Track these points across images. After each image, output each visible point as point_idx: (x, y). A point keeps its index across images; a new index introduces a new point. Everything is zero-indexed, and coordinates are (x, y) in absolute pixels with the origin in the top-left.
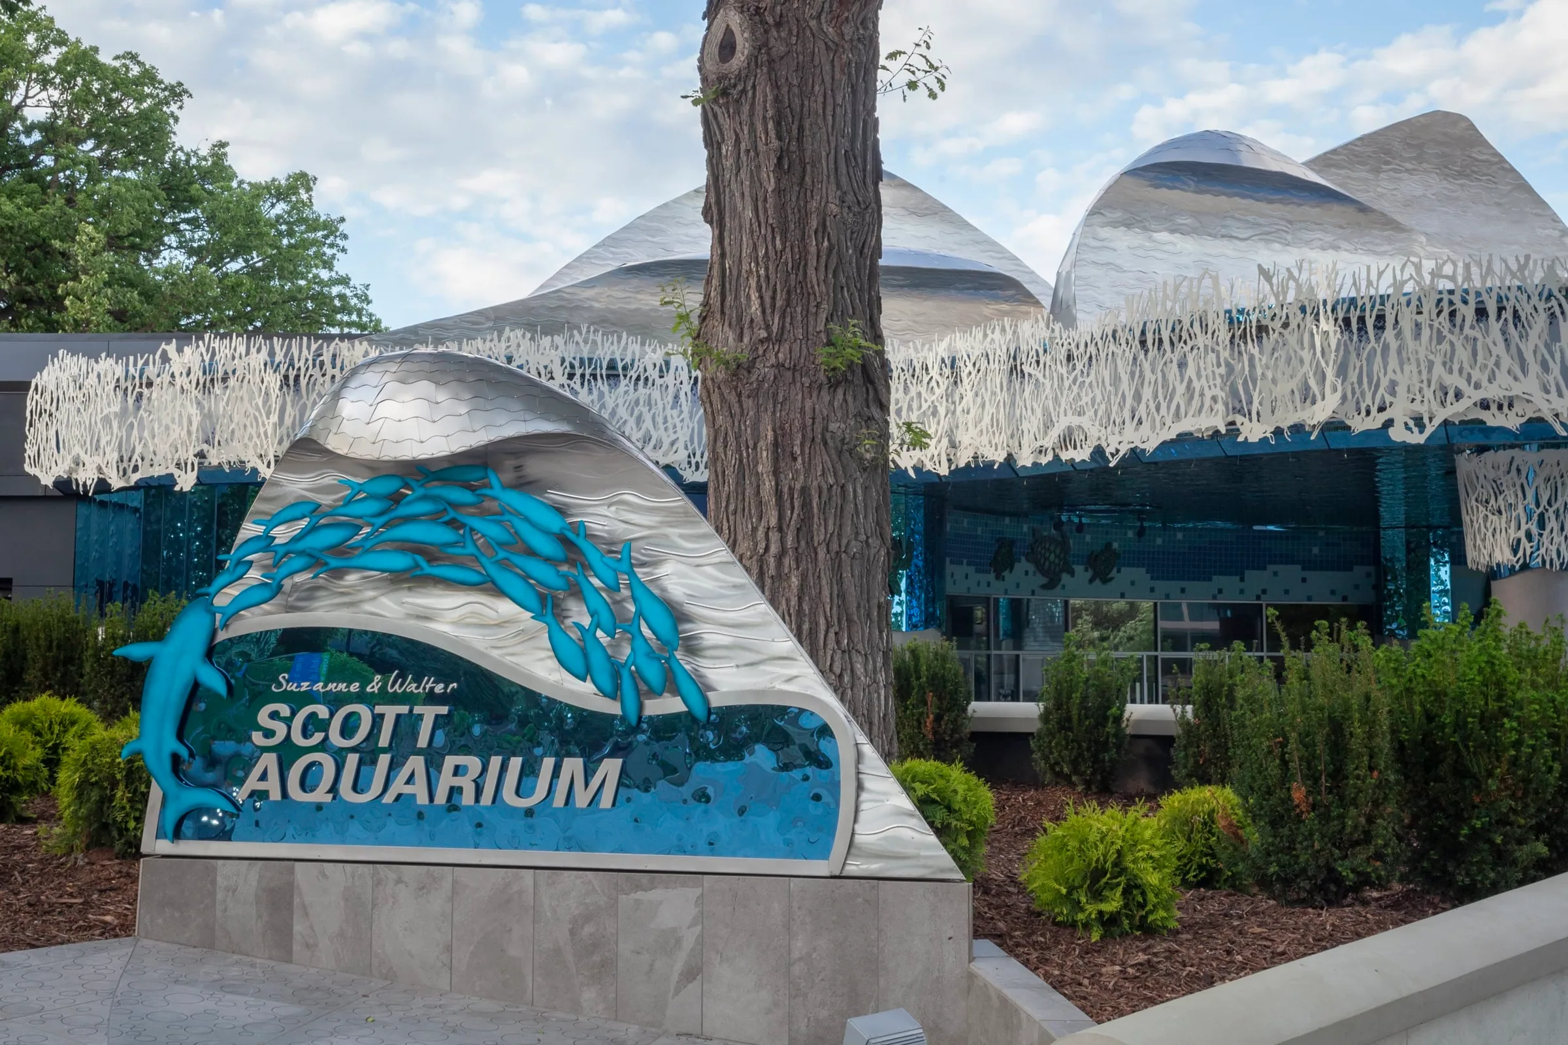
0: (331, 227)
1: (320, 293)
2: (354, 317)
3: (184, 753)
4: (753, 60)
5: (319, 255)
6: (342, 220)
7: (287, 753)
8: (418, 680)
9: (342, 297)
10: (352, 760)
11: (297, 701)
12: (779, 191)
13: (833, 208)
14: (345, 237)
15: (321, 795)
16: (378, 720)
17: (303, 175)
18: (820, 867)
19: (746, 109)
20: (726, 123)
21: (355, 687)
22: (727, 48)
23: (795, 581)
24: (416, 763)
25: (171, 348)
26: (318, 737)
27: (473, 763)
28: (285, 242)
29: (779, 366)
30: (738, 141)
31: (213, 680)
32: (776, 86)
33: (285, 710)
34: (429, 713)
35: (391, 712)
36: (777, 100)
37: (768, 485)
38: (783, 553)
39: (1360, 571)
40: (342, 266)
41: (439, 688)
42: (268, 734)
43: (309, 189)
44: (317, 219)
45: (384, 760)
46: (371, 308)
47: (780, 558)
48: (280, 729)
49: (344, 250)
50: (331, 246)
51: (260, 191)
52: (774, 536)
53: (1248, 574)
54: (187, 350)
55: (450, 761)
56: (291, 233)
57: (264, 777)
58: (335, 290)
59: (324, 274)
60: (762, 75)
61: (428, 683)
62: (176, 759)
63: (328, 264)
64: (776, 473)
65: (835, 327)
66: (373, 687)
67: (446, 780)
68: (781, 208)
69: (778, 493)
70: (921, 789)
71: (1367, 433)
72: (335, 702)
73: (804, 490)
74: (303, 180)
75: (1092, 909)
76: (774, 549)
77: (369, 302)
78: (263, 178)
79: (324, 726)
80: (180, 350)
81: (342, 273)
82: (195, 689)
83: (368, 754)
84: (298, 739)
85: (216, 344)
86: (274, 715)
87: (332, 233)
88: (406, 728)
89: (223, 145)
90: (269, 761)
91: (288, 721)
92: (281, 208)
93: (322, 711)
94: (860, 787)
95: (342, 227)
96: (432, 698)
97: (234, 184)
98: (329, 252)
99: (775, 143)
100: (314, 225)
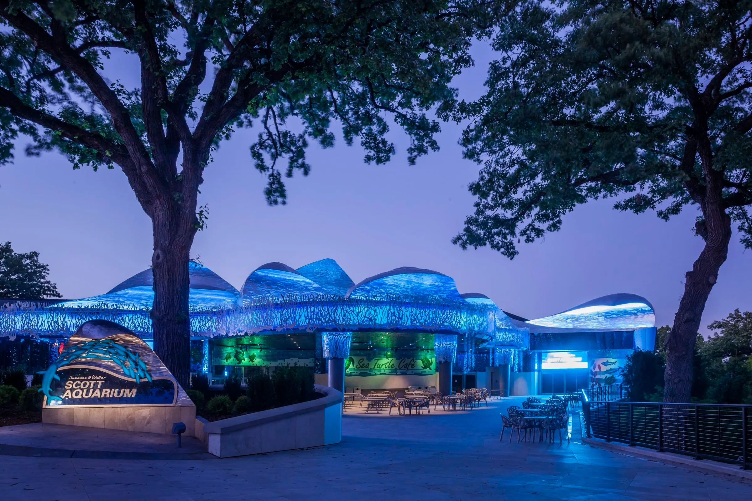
0: (44, 267)
1: (41, 286)
2: (52, 292)
3: (51, 390)
4: (163, 260)
5: (41, 275)
6: (47, 265)
7: (72, 390)
8: (98, 377)
9: (48, 287)
10: (85, 391)
11: (74, 381)
12: (168, 286)
13: (179, 290)
14: (49, 270)
15: (79, 397)
16: (90, 384)
17: (35, 253)
18: (171, 405)
19: (161, 270)
20: (157, 272)
21: (86, 378)
22: (158, 257)
23: (170, 360)
24: (98, 391)
25: (7, 305)
26: (78, 387)
27: (109, 391)
28: (30, 271)
29: (168, 320)
30: (160, 276)
31: (57, 378)
32: (168, 265)
33: (72, 382)
34: (100, 382)
35: (92, 382)
36: (168, 268)
37: (165, 342)
38: (168, 354)
39: (311, 359)
40: (48, 278)
41: (102, 378)
42: (69, 386)
43: (37, 257)
44: (40, 265)
45: (91, 390)
46: (57, 290)
47: (167, 356)
48: (71, 386)
49: (48, 274)
50: (44, 272)
51: (22, 256)
52: (166, 352)
53: (286, 360)
54: (12, 305)
55: (104, 390)
56: (32, 269)
57: (68, 394)
58: (46, 285)
59: (42, 280)
60: (165, 263)
61: (100, 377)
62: (50, 391)
63: (44, 278)
64: (167, 340)
65: (179, 312)
66: (89, 378)
67: (103, 394)
68: (169, 290)
69: (167, 343)
70: (191, 394)
71: (302, 330)
72: (81, 381)
73: (173, 343)
74: (35, 254)
75: (217, 411)
76: (166, 354)
77: (56, 288)
78: (23, 252)
79: (80, 385)
80: (10, 305)
81: (48, 280)
82: (54, 379)
83: (88, 390)
84: (74, 387)
85: (21, 304)
86: (70, 383)
87: (45, 269)
88: (96, 385)
89: (10, 243)
90: (69, 391)
91: (72, 384)
92: (28, 261)
93: (79, 382)
94: (178, 392)
95: (47, 267)
96: (100, 380)
97: (13, 254)
98: (43, 274)
99: (167, 277)
100: (39, 267)
